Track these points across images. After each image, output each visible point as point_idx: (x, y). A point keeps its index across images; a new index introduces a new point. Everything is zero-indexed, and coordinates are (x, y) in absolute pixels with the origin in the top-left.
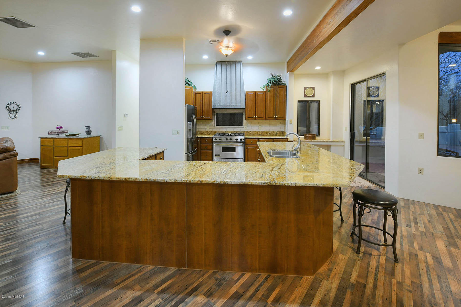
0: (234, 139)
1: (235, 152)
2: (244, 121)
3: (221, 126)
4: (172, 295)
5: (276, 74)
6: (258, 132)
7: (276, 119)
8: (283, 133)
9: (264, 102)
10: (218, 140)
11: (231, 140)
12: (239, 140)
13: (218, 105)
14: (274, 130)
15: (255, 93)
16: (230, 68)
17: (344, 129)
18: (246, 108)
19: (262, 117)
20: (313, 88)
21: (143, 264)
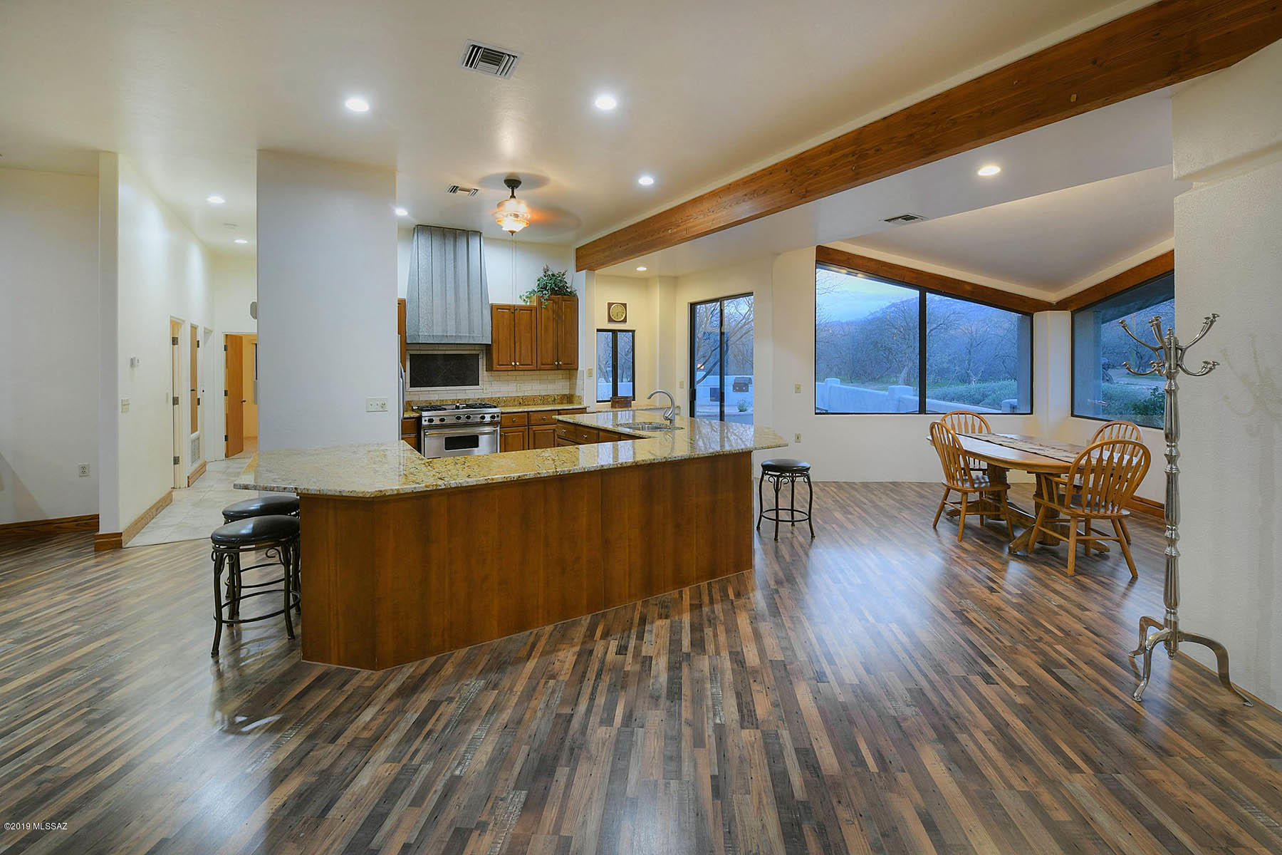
0: (477, 417)
1: (477, 446)
2: (483, 373)
3: (423, 389)
4: (626, 635)
5: (555, 270)
6: (514, 399)
7: (558, 368)
8: (569, 398)
9: (534, 331)
10: (437, 421)
11: (470, 421)
12: (488, 418)
13: (426, 334)
14: (551, 393)
15: (513, 310)
16: (455, 246)
17: (678, 385)
18: (494, 345)
19: (529, 365)
20: (625, 305)
21: (530, 629)
